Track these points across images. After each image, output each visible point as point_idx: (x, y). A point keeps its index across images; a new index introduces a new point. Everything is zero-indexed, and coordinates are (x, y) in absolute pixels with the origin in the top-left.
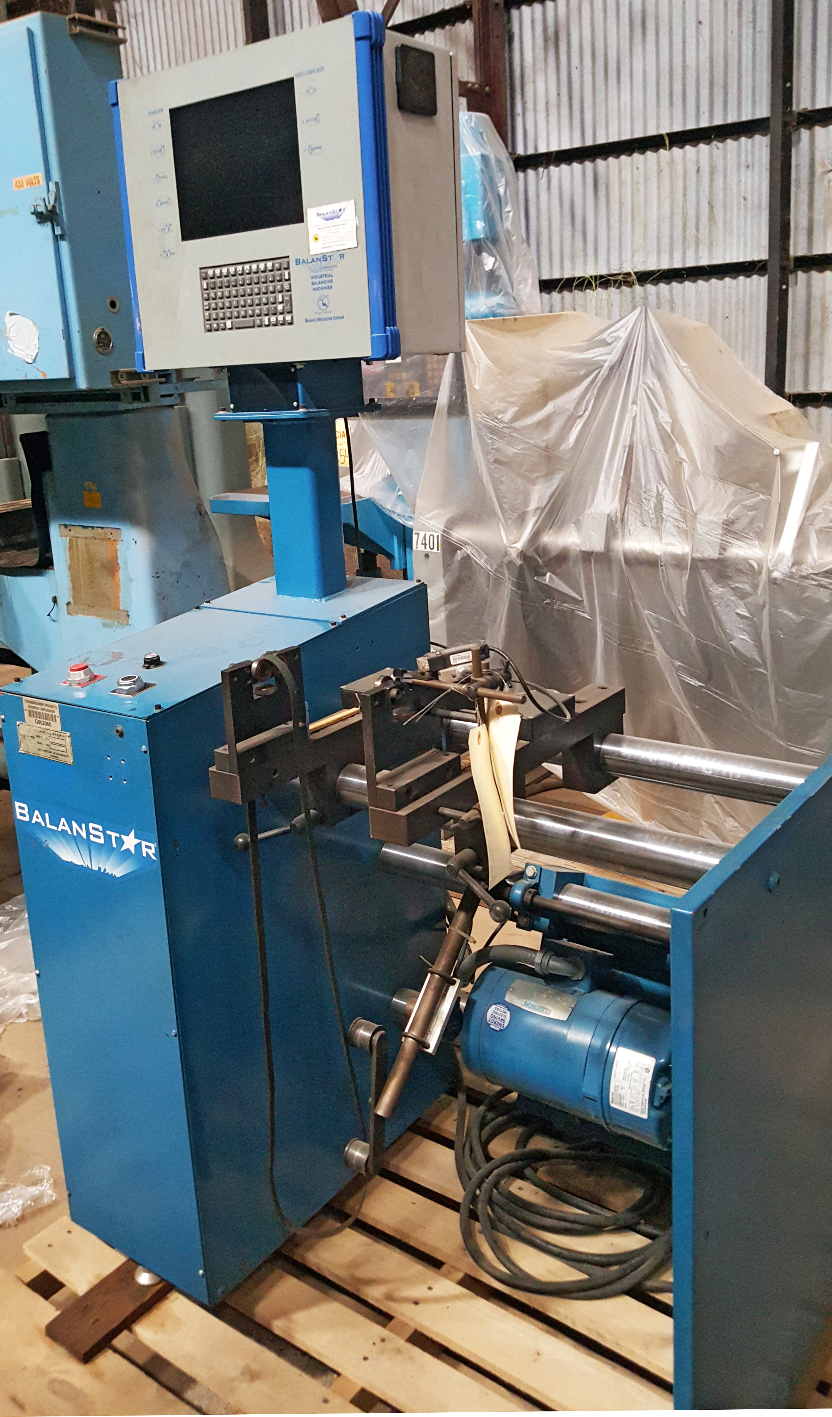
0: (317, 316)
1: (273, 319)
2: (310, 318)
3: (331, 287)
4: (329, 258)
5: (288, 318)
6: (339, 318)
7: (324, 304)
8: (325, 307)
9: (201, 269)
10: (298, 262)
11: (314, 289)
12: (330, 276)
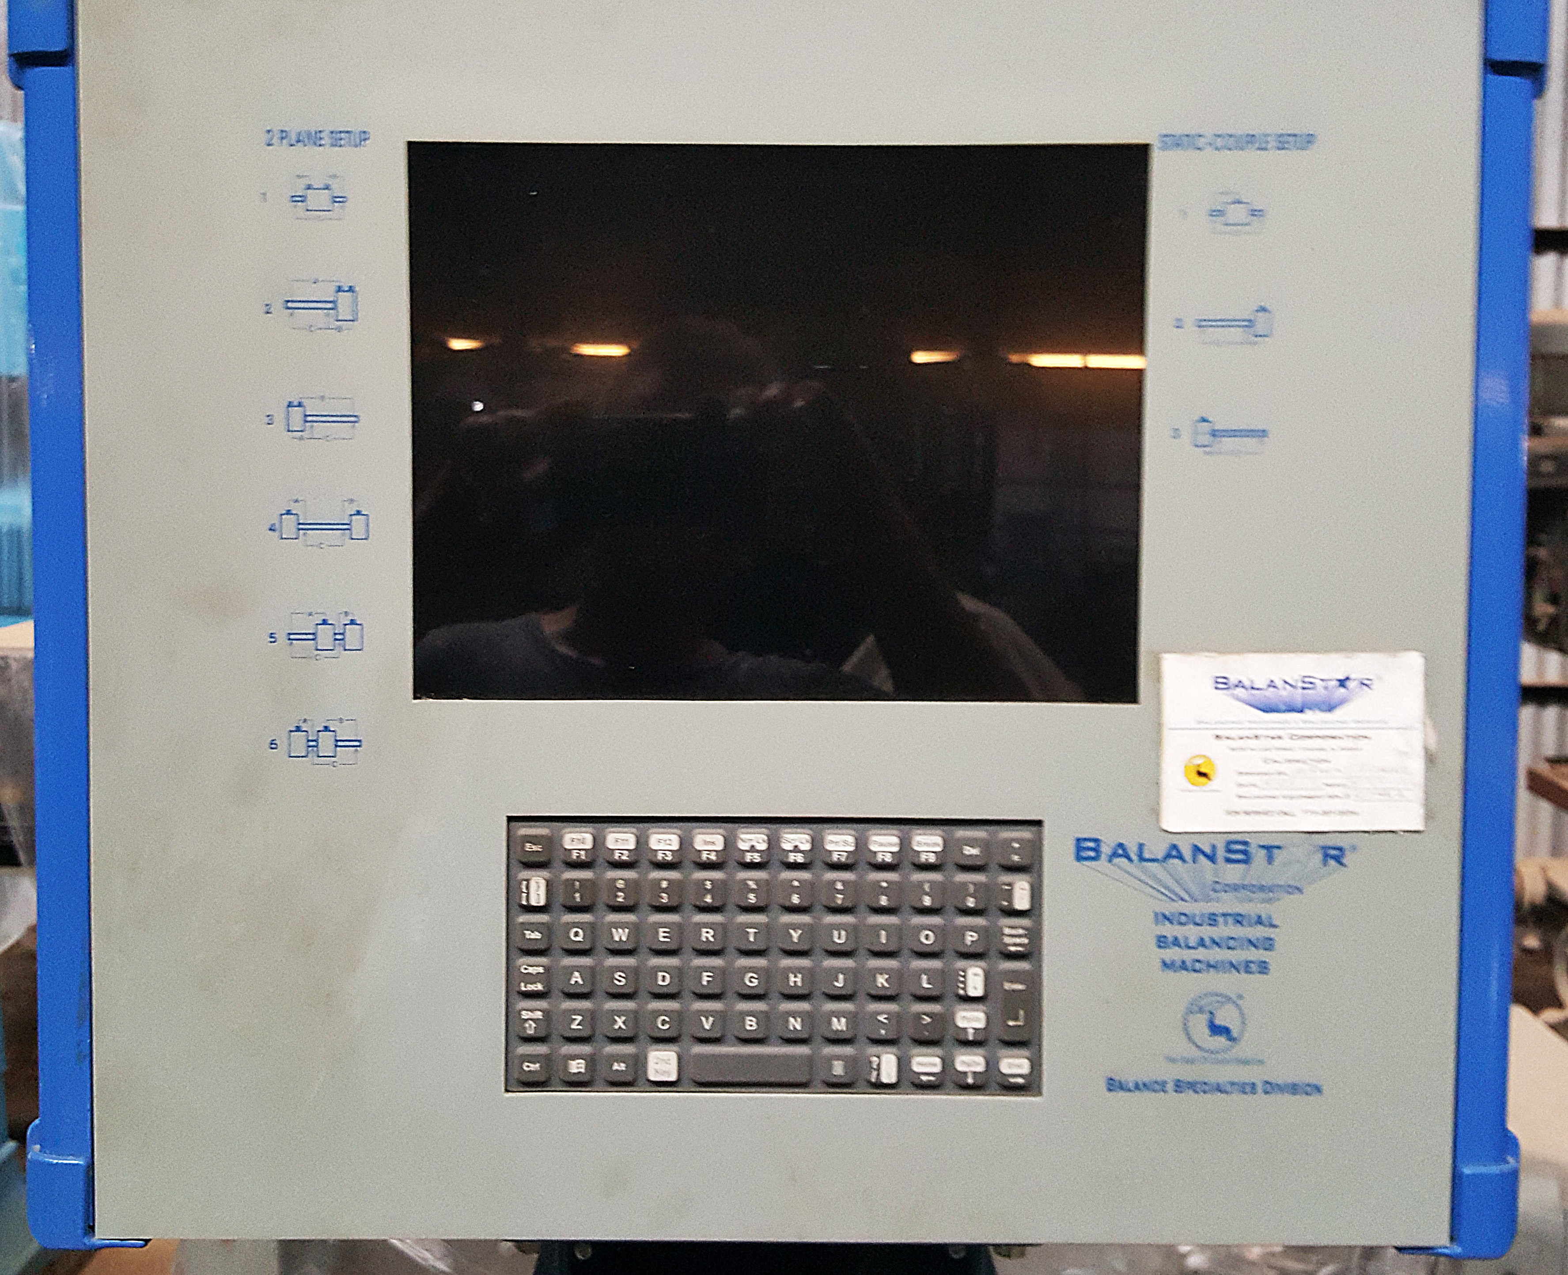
0: (1170, 1073)
1: (928, 1062)
2: (1133, 1075)
3: (1263, 968)
4: (1259, 856)
5: (1016, 1064)
6: (1294, 1089)
7: (1216, 1029)
9: (510, 819)
10: (1088, 850)
11: (1166, 965)
12: (1262, 922)
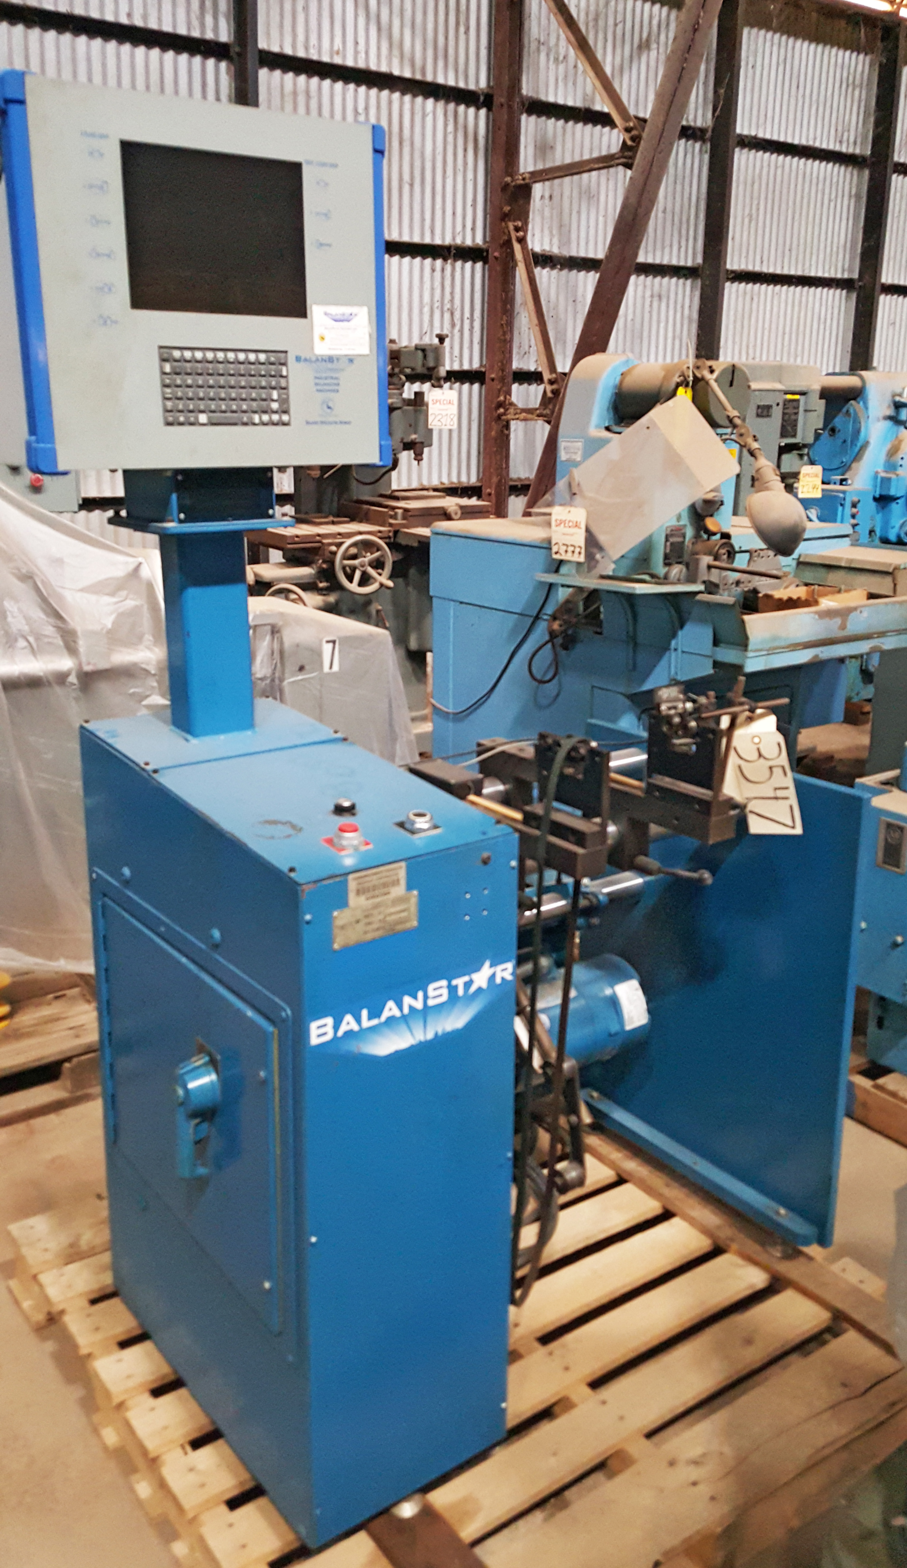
0: (319, 419)
1: (265, 418)
2: (311, 420)
3: (337, 390)
4: (336, 361)
5: (285, 418)
6: (345, 423)
7: (329, 408)
8: (329, 411)
9: (161, 347)
10: (298, 359)
11: (318, 390)
12: (336, 378)
